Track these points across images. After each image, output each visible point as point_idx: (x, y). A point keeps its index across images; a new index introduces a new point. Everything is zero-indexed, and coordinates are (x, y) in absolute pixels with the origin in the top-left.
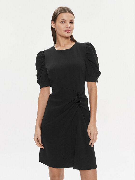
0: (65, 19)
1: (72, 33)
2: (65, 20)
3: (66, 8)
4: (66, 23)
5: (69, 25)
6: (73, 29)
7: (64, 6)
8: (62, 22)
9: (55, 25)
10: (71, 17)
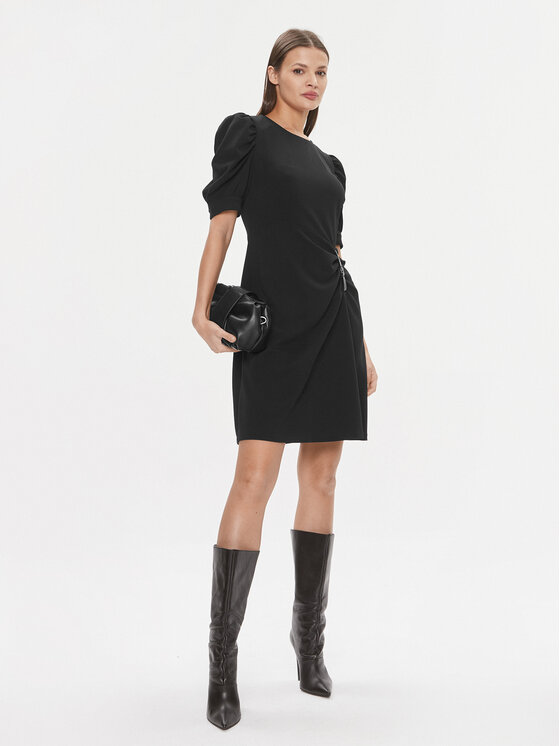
0: (304, 63)
1: (320, 101)
2: (305, 66)
3: (307, 32)
4: (306, 74)
5: (315, 80)
6: (322, 90)
7: (301, 27)
8: (297, 71)
9: (279, 76)
10: (322, 59)
